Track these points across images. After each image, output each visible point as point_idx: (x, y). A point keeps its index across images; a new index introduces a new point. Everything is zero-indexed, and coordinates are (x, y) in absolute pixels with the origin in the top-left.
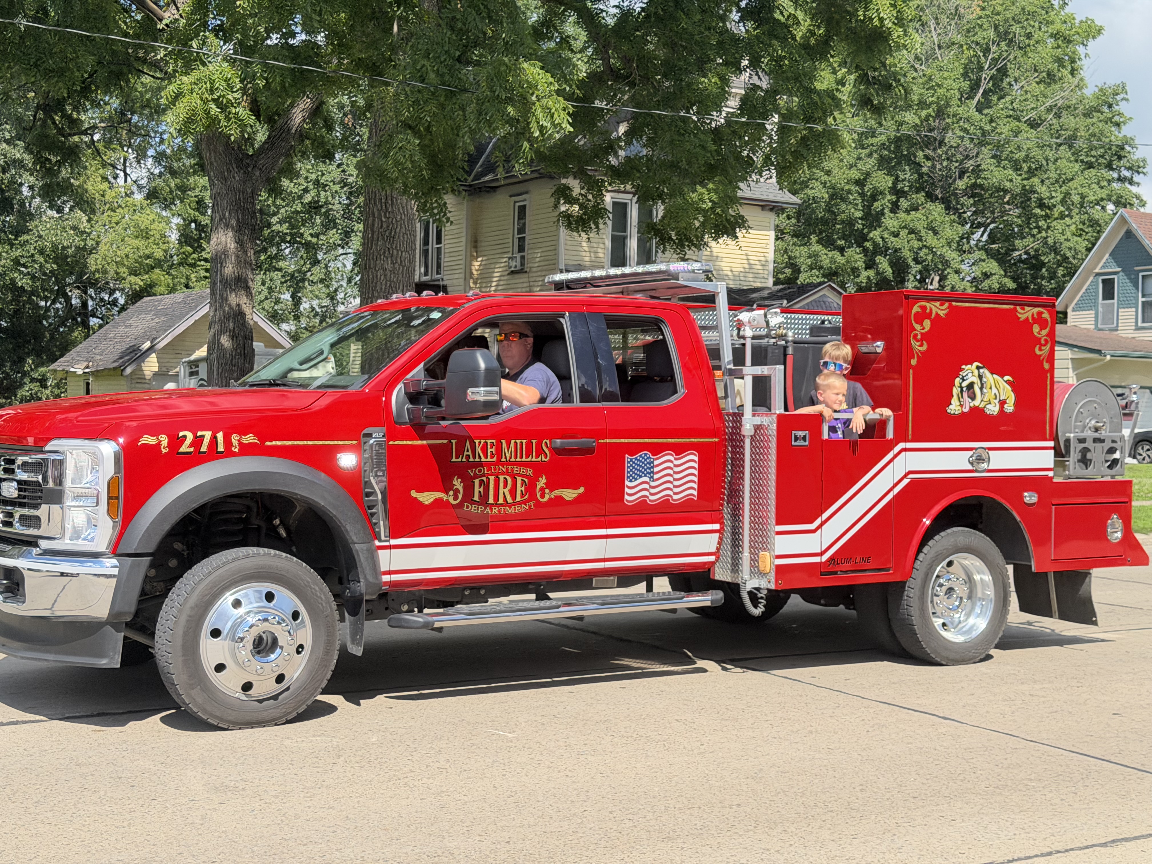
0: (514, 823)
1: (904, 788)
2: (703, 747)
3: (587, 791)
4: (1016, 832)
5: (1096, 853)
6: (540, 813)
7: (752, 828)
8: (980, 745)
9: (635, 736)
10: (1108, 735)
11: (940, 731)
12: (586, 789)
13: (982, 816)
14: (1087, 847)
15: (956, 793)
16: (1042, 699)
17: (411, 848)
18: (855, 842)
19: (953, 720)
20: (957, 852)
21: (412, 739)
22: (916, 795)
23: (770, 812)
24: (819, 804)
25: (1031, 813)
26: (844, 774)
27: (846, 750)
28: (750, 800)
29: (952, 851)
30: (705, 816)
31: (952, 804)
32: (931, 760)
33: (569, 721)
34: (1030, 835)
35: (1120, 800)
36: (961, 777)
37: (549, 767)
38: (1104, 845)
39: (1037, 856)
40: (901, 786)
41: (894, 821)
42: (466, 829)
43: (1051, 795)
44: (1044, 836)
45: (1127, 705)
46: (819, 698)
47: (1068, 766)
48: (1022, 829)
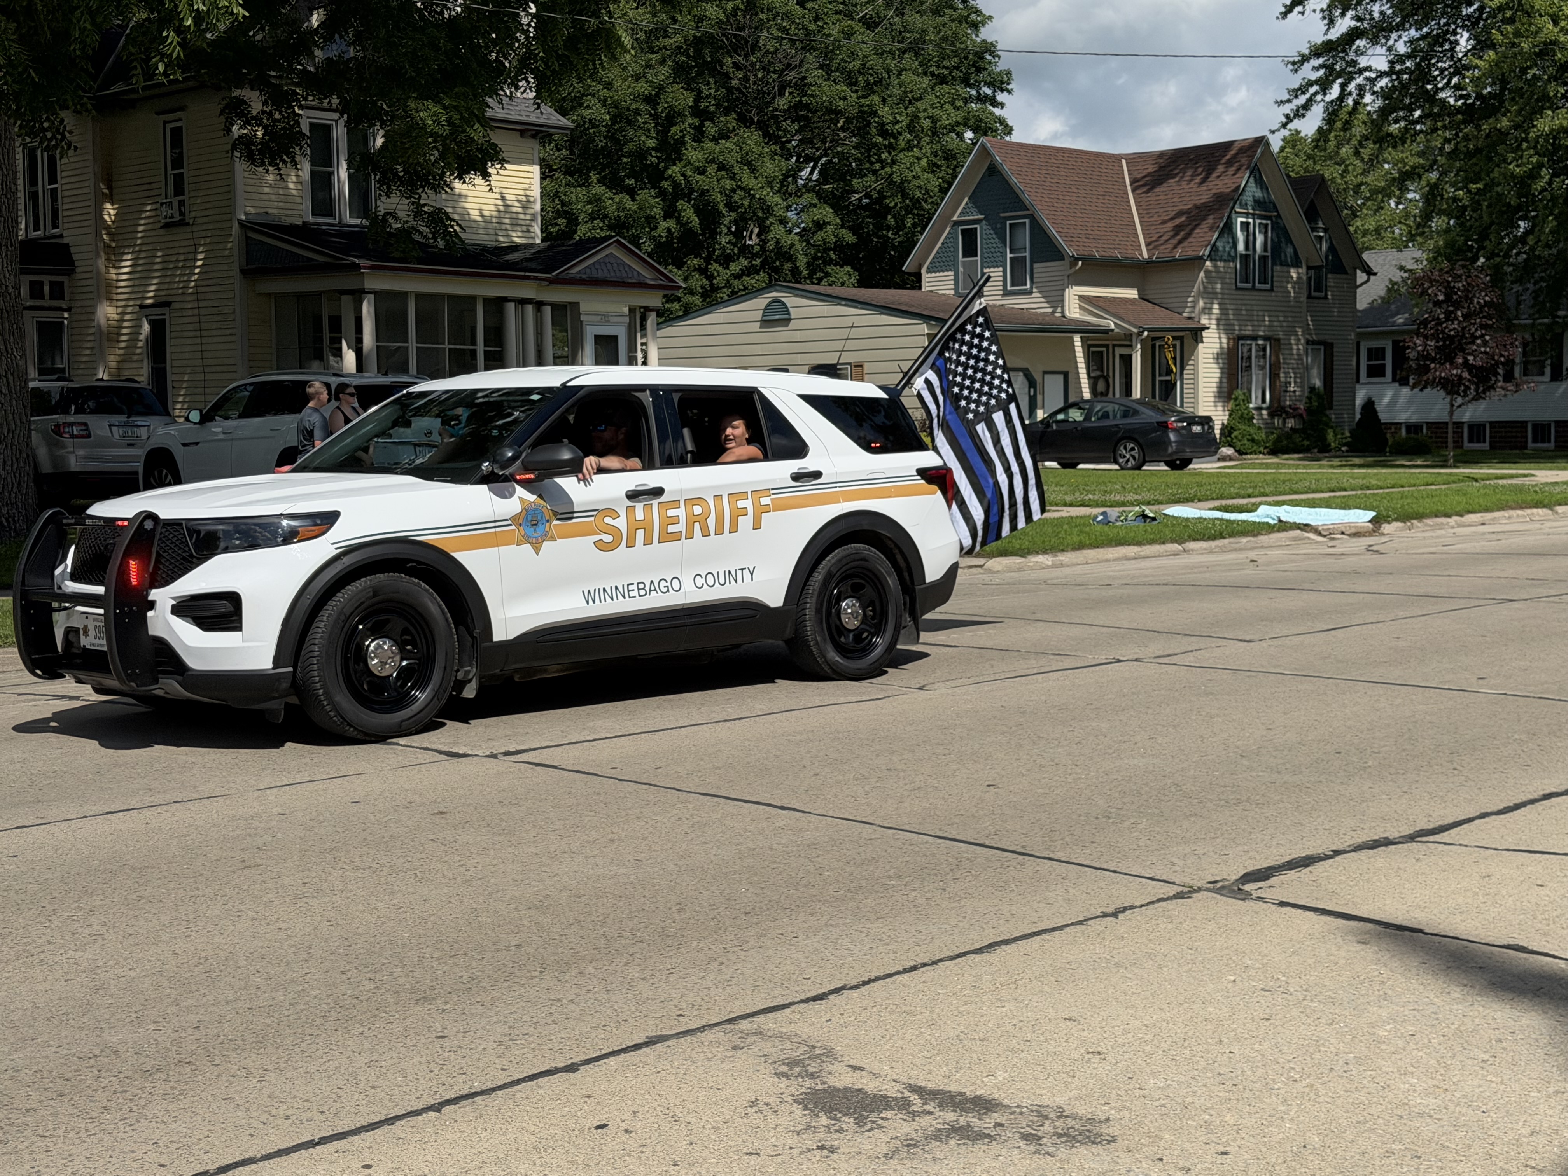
0: (205, 1000)
1: (733, 903)
2: (469, 873)
3: (310, 947)
4: (873, 945)
5: (970, 962)
6: (242, 983)
7: (537, 973)
8: (826, 839)
9: (375, 866)
10: (981, 813)
11: (777, 824)
12: (307, 944)
13: (831, 929)
14: (959, 956)
15: (798, 903)
16: (902, 774)
17: (53, 1049)
18: (672, 978)
19: (794, 810)
20: (800, 978)
21: (48, 898)
22: (748, 909)
23: (560, 950)
24: (624, 933)
25: (891, 920)
26: (657, 891)
27: (659, 860)
28: (535, 938)
29: (795, 977)
30: (474, 964)
31: (793, 918)
32: (767, 863)
33: (280, 853)
34: (890, 947)
35: (997, 893)
36: (804, 882)
37: (254, 919)
38: (979, 951)
39: (898, 973)
40: (729, 900)
41: (721, 946)
42: (135, 1015)
43: (914, 894)
44: (906, 947)
45: (1003, 773)
46: (622, 795)
47: (934, 855)
48: (880, 940)
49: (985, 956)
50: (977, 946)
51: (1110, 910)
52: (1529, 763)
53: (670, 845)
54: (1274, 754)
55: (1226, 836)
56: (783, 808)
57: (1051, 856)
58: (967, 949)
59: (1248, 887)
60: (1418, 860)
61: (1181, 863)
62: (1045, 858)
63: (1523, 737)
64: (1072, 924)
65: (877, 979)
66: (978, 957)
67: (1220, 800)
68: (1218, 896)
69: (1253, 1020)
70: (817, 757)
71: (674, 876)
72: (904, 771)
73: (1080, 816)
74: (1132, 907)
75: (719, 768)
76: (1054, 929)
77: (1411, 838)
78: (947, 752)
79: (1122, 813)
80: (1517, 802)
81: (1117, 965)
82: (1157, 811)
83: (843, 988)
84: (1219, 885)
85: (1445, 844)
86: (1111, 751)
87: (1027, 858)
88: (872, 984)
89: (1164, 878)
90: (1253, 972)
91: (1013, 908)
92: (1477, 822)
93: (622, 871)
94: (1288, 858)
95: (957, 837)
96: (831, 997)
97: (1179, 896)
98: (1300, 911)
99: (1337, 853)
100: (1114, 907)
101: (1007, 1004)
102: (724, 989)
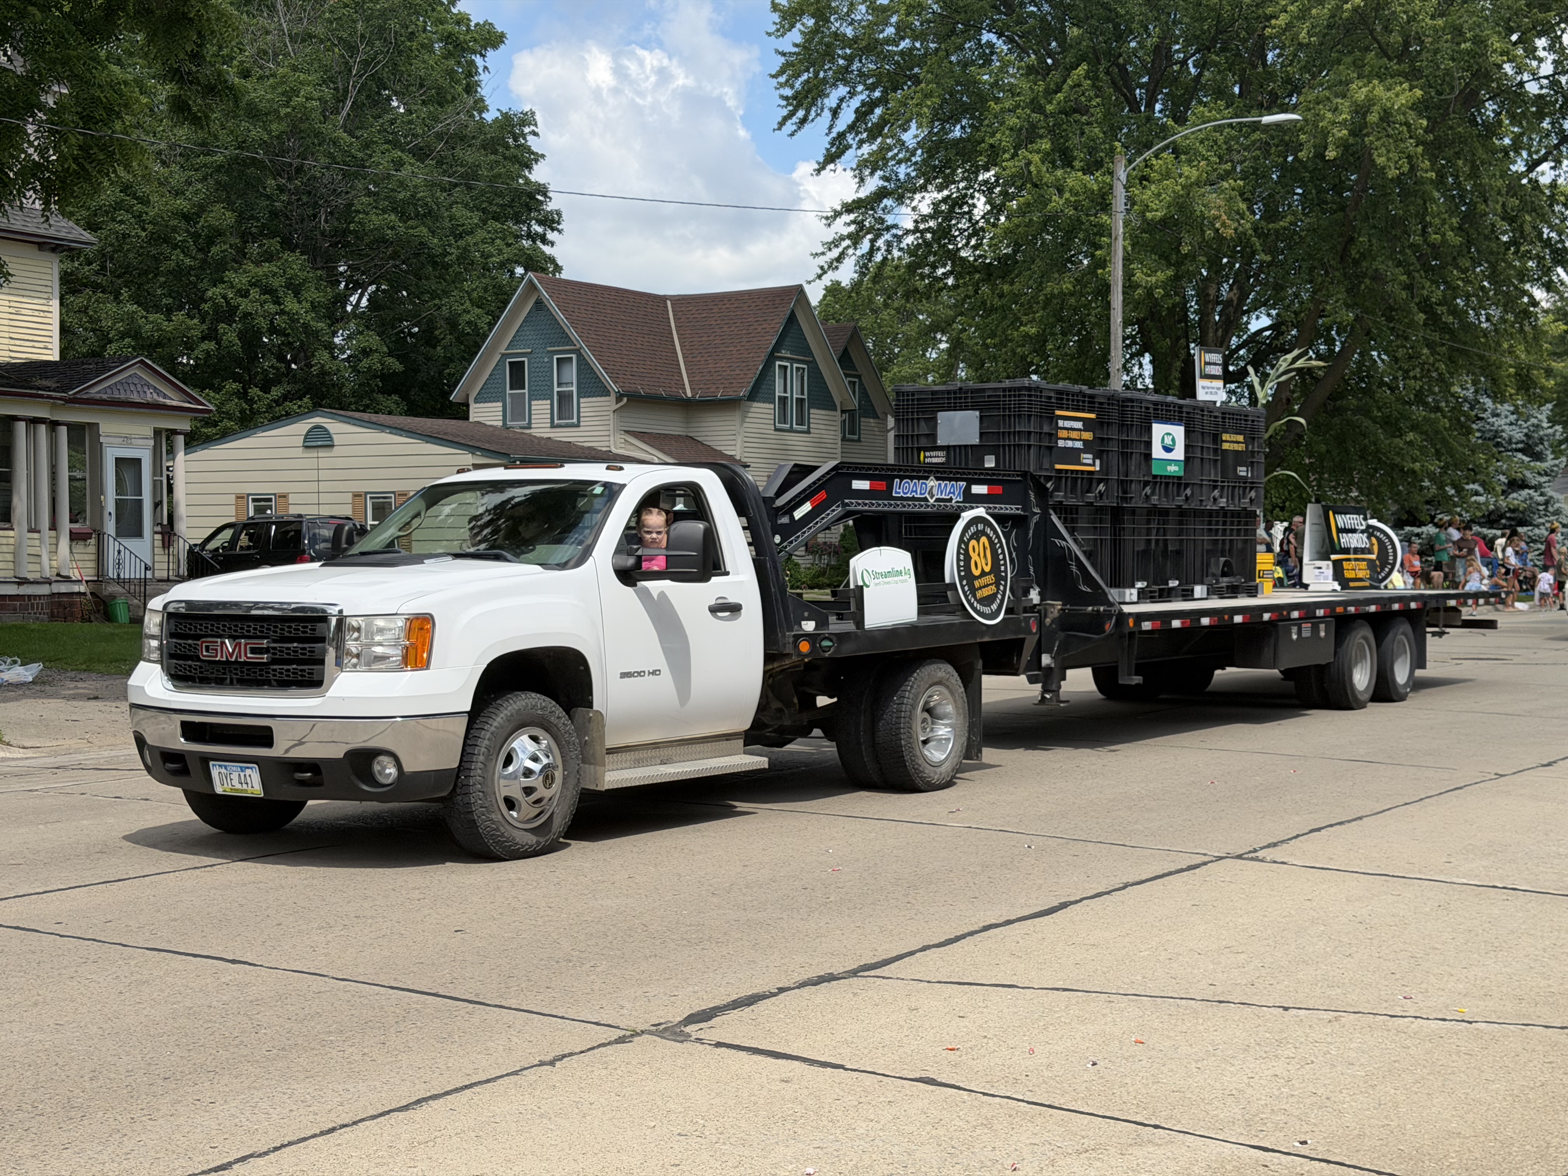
1: (154, 1067)
4: (294, 1107)
5: (393, 1121)
8: (272, 994)
10: (442, 960)
11: (223, 980)
13: (253, 1091)
14: (382, 1114)
15: (225, 1065)
16: (370, 921)
18: (65, 1154)
19: (244, 963)
20: (207, 1147)
22: (168, 1074)
24: (25, 1107)
25: (320, 1079)
26: (72, 1058)
27: (82, 1024)
29: (201, 1146)
31: (216, 1081)
32: (201, 1022)
34: (311, 1109)
35: (437, 1045)
36: (237, 1041)
38: (405, 1108)
39: (314, 1136)
40: (150, 1064)
41: (128, 1116)
43: (351, 1050)
44: (329, 1107)
45: (474, 917)
46: (60, 952)
47: (382, 1008)
48: (302, 1101)
49: (410, 1113)
50: (404, 1103)
51: (548, 1058)
52: (977, 895)
53: (99, 1007)
54: (744, 891)
55: (680, 976)
56: (233, 962)
57: (503, 1004)
58: (393, 1106)
59: (689, 1029)
60: (855, 994)
61: (628, 1005)
62: (496, 1006)
63: (978, 869)
64: (508, 1075)
65: (290, 1144)
66: (401, 1115)
67: (683, 939)
68: (658, 1039)
69: (663, 1166)
70: (283, 905)
71: (96, 1040)
72: (372, 917)
73: (542, 960)
74: (571, 1054)
75: (175, 920)
76: (488, 1081)
77: (854, 973)
78: (422, 896)
79: (583, 956)
80: (958, 934)
81: (541, 1116)
82: (618, 953)
83: (251, 1156)
84: (661, 1027)
85: (884, 978)
86: (586, 892)
87: (477, 1006)
88: (283, 1150)
89: (610, 1022)
90: (673, 1117)
91: (451, 1060)
92: (918, 955)
93: (38, 1037)
94: (735, 997)
95: (411, 987)
96: (235, 1166)
97: (621, 1040)
98: (733, 1051)
99: (781, 990)
100: (553, 1055)
101: (419, 1164)
102: (120, 1164)
